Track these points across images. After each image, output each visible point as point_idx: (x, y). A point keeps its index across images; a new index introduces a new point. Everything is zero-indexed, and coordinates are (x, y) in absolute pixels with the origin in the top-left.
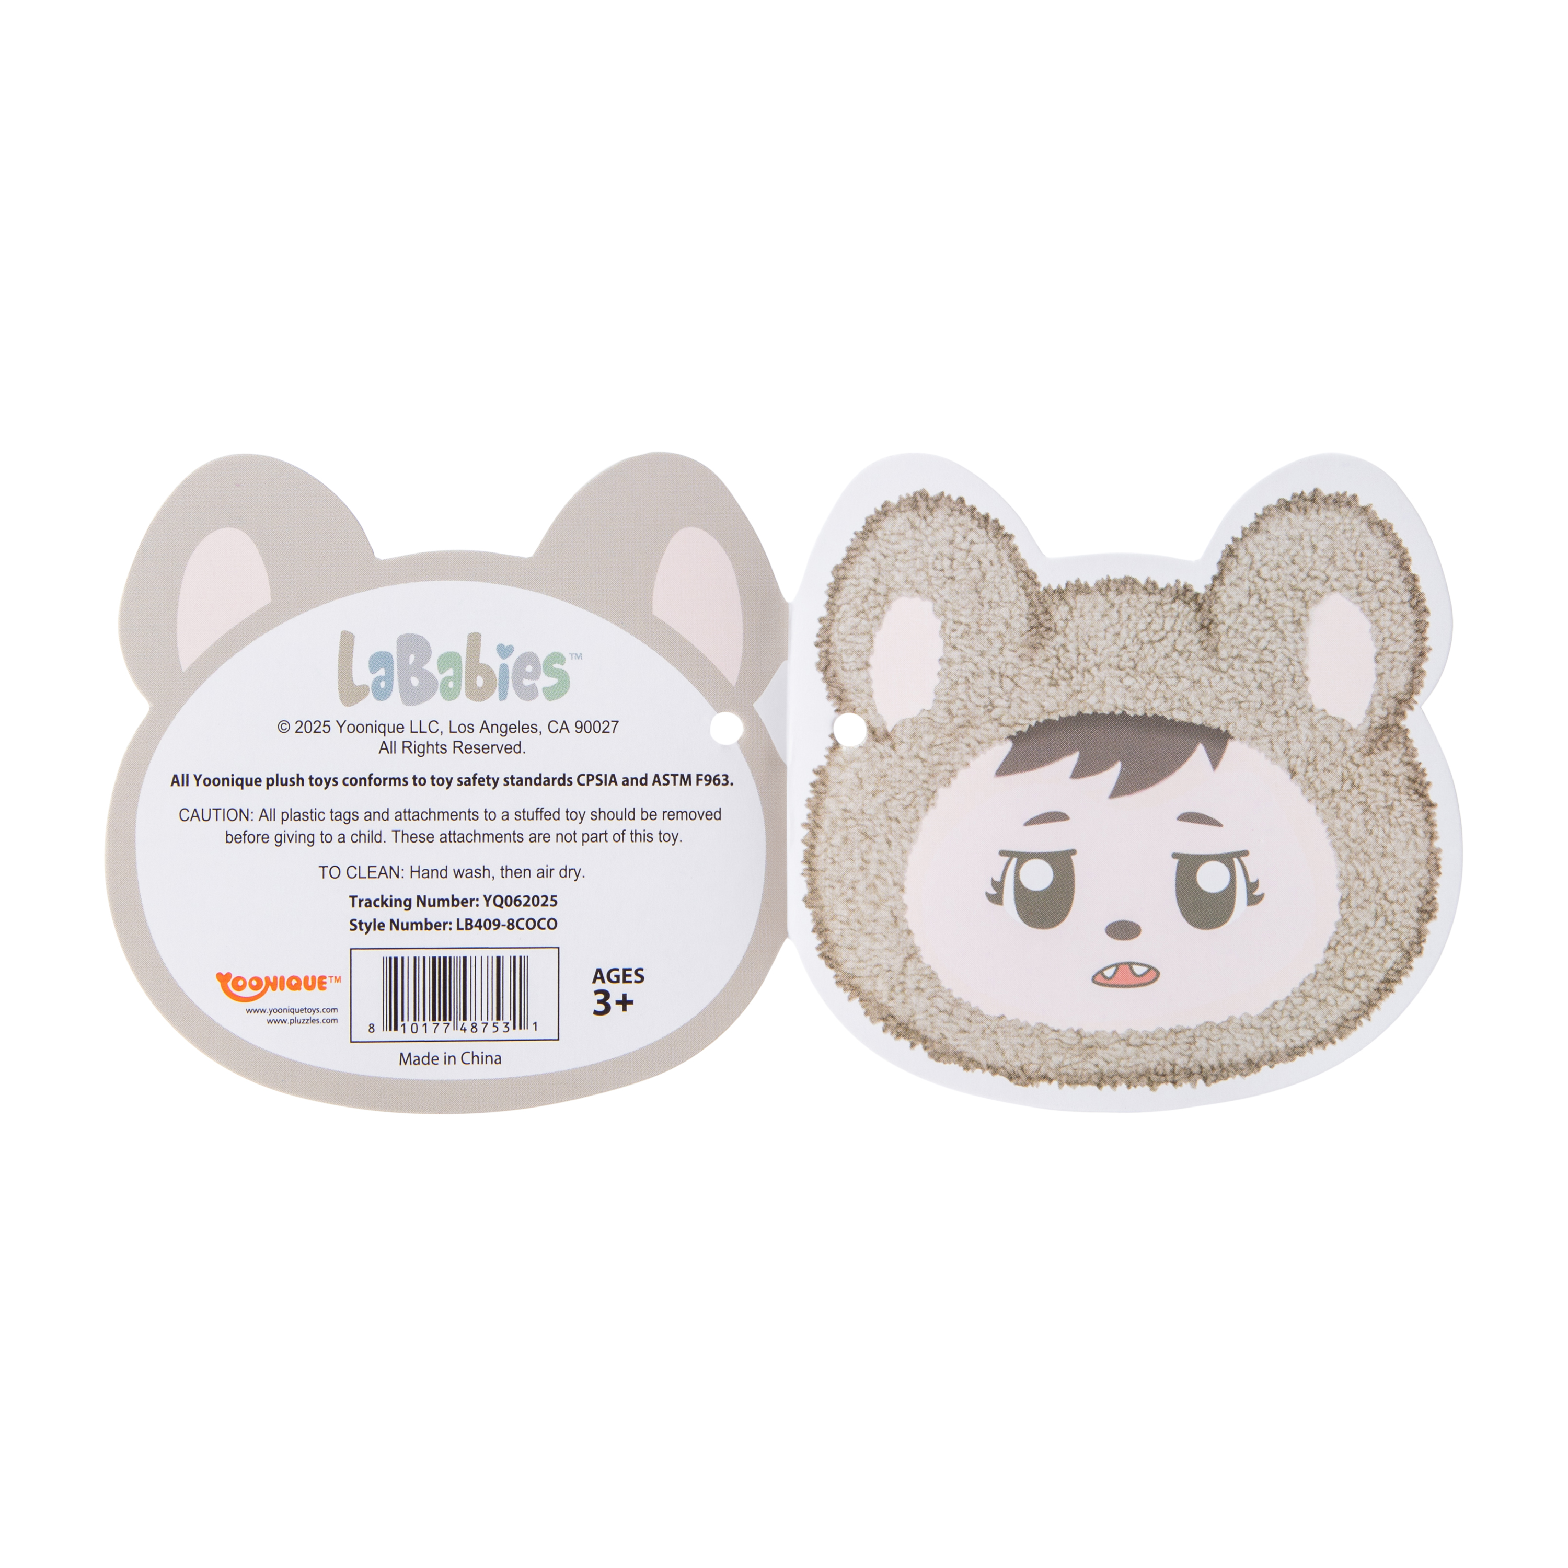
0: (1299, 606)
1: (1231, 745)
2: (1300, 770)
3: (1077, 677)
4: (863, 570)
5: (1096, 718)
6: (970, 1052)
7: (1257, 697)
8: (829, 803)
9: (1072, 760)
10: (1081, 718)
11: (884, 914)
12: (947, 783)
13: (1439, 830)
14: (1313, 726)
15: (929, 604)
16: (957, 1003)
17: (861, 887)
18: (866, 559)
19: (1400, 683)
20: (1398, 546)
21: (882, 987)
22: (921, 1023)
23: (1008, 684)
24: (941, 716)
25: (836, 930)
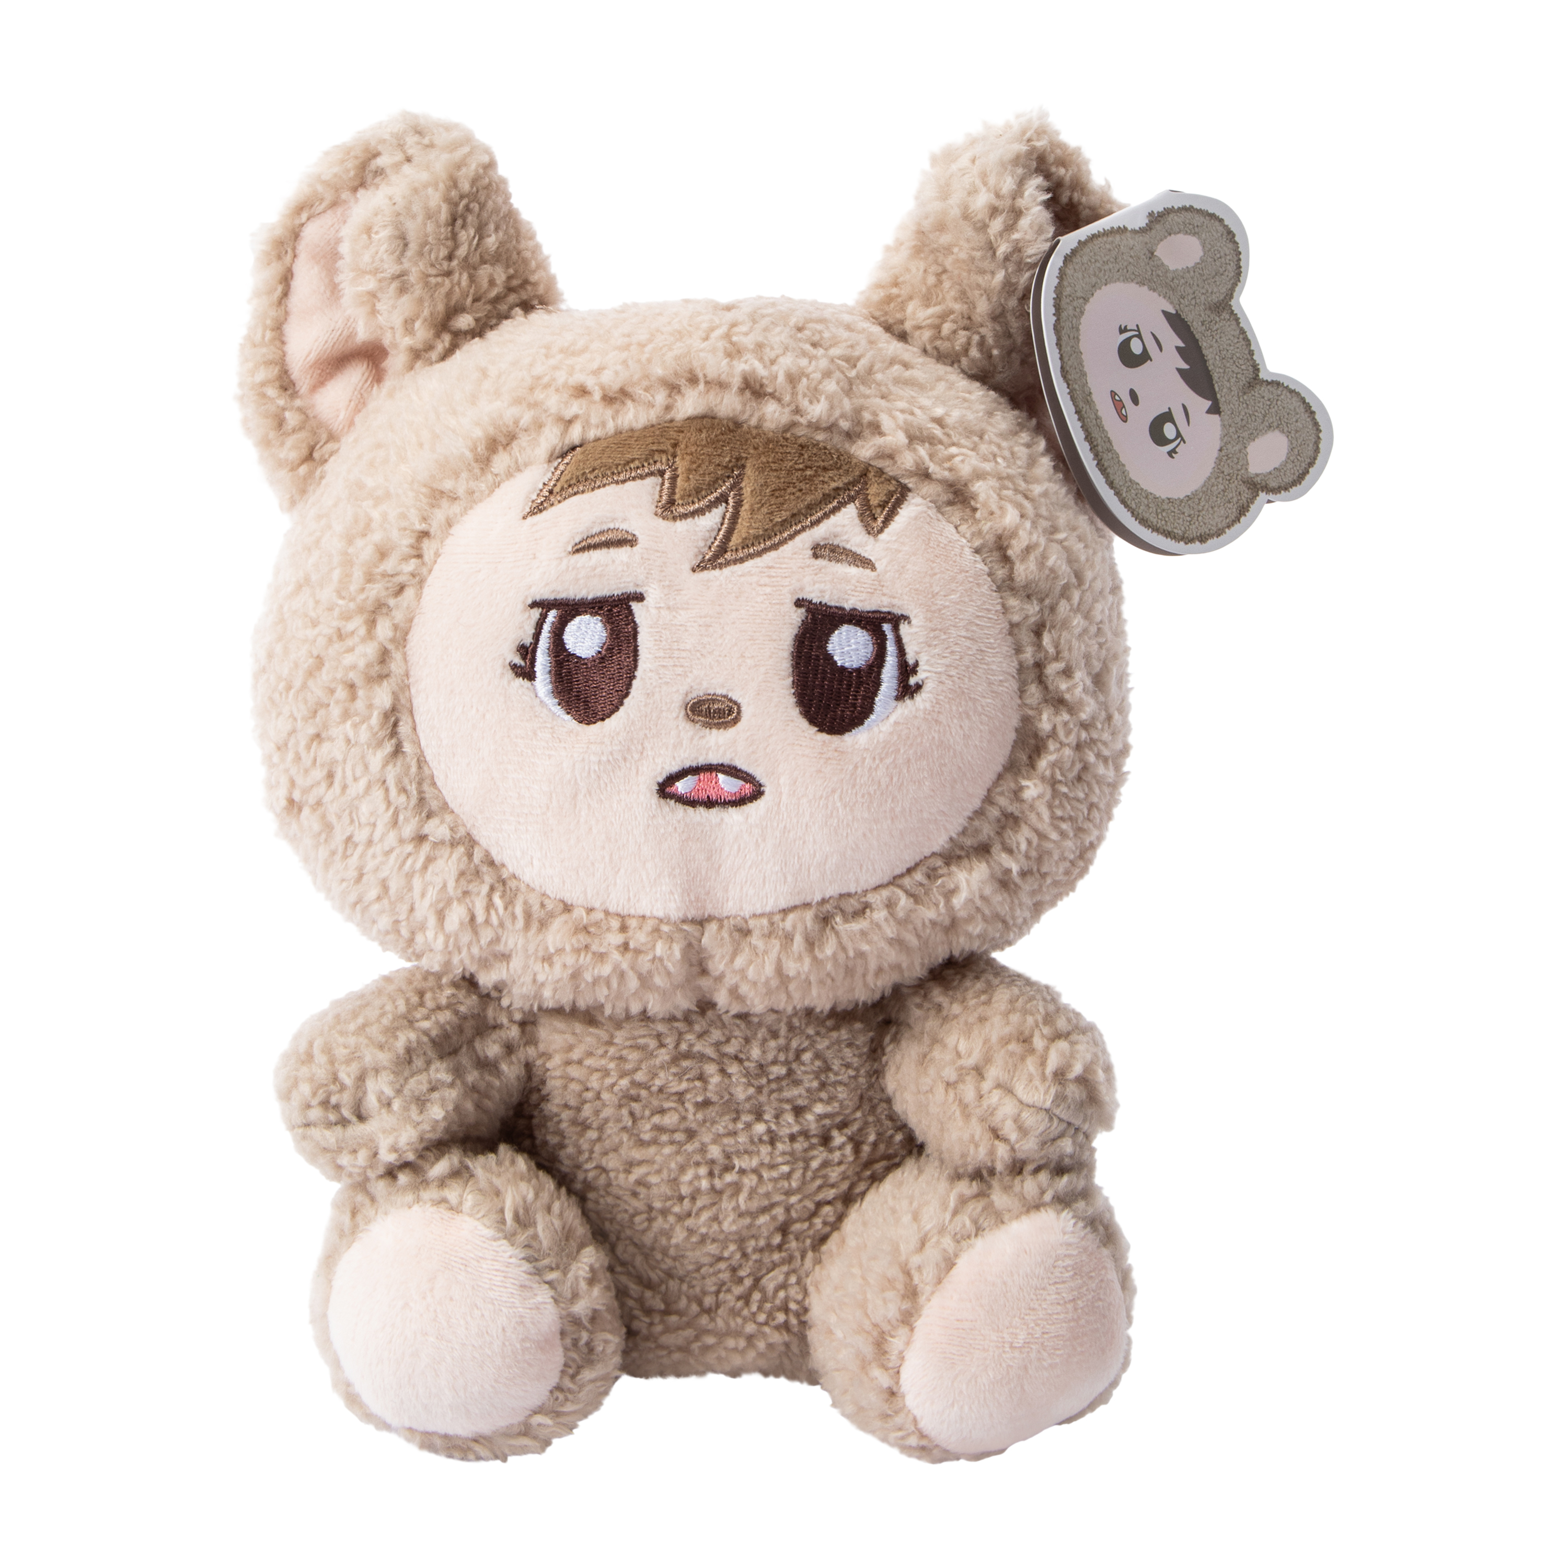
0: (1275, 424)
1: (1217, 416)
2: (1223, 453)
3: (1209, 333)
4: (1198, 220)
5: (1199, 348)
6: (1063, 343)
7: (1238, 420)
8: (1118, 237)
9: (1182, 345)
10: (1197, 341)
11: (1094, 280)
12: (1150, 289)
13: (1232, 529)
14: (1240, 451)
15: (1201, 254)
16: (1078, 330)
17: (1098, 265)
18: (1202, 219)
19: (1273, 484)
20: (1315, 459)
21: (1068, 290)
22: (1064, 315)
23: (1193, 302)
24: (1170, 275)
25: (1077, 260)
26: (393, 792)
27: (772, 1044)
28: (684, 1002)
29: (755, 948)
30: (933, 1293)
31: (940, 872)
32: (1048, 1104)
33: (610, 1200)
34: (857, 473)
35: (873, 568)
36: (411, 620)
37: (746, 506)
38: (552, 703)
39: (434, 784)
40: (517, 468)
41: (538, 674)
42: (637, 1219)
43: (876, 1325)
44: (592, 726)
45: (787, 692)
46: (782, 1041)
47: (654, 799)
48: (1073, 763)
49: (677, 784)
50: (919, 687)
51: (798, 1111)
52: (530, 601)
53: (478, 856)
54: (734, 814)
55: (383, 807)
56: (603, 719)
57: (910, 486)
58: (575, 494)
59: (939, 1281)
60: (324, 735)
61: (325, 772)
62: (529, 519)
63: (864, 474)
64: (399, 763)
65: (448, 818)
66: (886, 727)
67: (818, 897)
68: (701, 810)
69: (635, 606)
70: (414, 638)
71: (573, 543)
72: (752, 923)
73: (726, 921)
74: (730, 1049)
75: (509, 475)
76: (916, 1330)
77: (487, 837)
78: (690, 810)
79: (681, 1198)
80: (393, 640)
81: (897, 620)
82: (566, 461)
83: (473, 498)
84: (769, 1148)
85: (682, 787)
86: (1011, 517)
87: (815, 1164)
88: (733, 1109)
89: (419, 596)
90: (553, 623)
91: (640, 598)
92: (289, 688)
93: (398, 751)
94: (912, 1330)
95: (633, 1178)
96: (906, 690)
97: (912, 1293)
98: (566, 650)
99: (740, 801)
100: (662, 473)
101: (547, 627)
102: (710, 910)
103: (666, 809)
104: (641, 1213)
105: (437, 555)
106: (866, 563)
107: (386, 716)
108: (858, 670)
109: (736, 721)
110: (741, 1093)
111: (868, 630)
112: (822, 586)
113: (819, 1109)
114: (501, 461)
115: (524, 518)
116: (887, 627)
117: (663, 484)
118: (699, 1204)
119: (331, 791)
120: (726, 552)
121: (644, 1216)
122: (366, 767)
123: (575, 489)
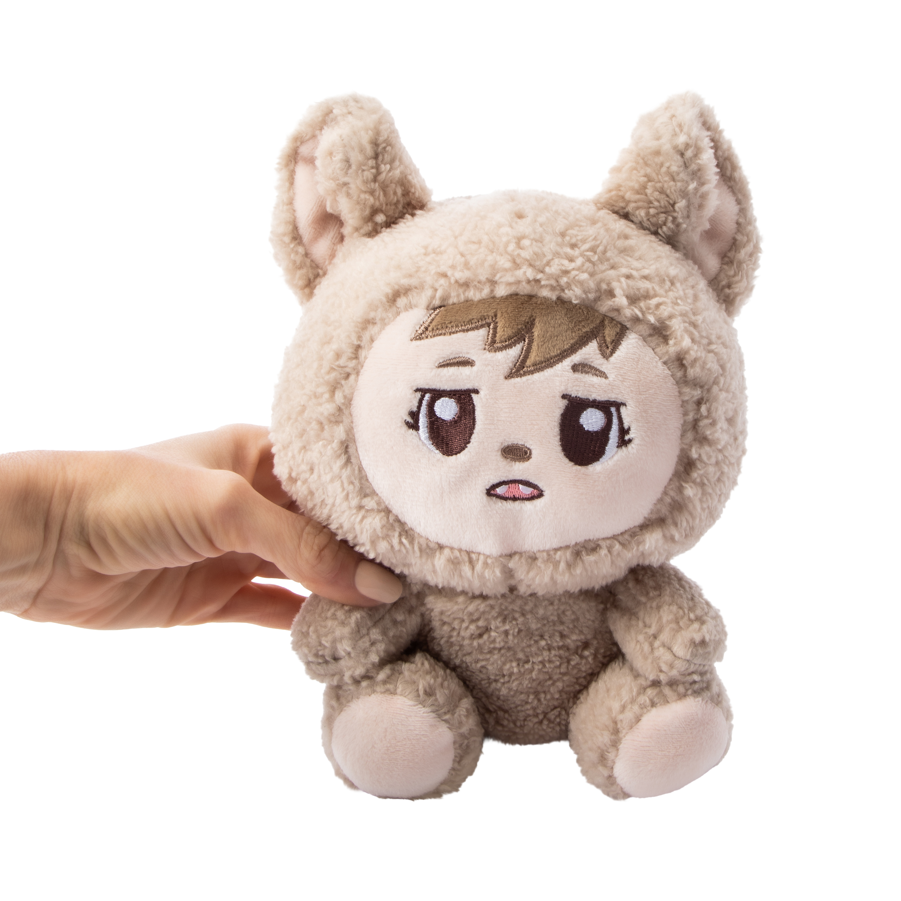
26: (346, 485)
27: (551, 608)
28: (503, 590)
29: (540, 567)
30: (627, 733)
31: (638, 534)
32: (688, 657)
33: (468, 673)
34: (598, 322)
35: (606, 377)
36: (353, 393)
37: (535, 343)
38: (428, 443)
39: (367, 480)
40: (410, 307)
41: (421, 428)
42: (483, 682)
43: (599, 748)
44: (450, 457)
45: (557, 444)
46: (556, 607)
47: (485, 497)
48: (715, 474)
49: (497, 489)
50: (630, 441)
51: (562, 636)
52: (415, 388)
53: (391, 519)
54: (528, 505)
55: (340, 490)
56: (456, 454)
57: (628, 326)
58: (441, 335)
59: (631, 728)
60: (307, 448)
61: (309, 467)
62: (414, 342)
63: (603, 321)
64: (349, 468)
65: (376, 498)
66: (611, 463)
67: (573, 543)
68: (510, 502)
69: (474, 396)
70: (354, 402)
71: (438, 363)
72: (538, 555)
73: (524, 554)
74: (528, 608)
75: (406, 309)
76: (620, 751)
77: (396, 509)
78: (504, 502)
79: (504, 676)
80: (343, 404)
81: (618, 405)
82: (436, 312)
83: (384, 323)
84: (548, 653)
85: (500, 491)
86: (686, 342)
87: (573, 663)
88: (530, 634)
89: (356, 381)
90: (428, 400)
91: (476, 392)
92: (289, 418)
93: (348, 461)
94: (618, 750)
95: (479, 665)
96: (623, 442)
97: (616, 732)
98: (436, 415)
99: (532, 498)
100: (489, 325)
101: (425, 403)
102: (515, 549)
103: (492, 503)
104: (484, 680)
105: (366, 358)
106: (603, 375)
107: (342, 443)
108: (596, 432)
109: (529, 458)
110: (534, 626)
111: (602, 411)
112: (577, 388)
113: (574, 637)
114: (402, 302)
115: (411, 340)
116: (613, 409)
117: (489, 332)
118: (513, 678)
119: (312, 476)
120: (524, 367)
121: (486, 681)
122: (331, 468)
123: (440, 332)
